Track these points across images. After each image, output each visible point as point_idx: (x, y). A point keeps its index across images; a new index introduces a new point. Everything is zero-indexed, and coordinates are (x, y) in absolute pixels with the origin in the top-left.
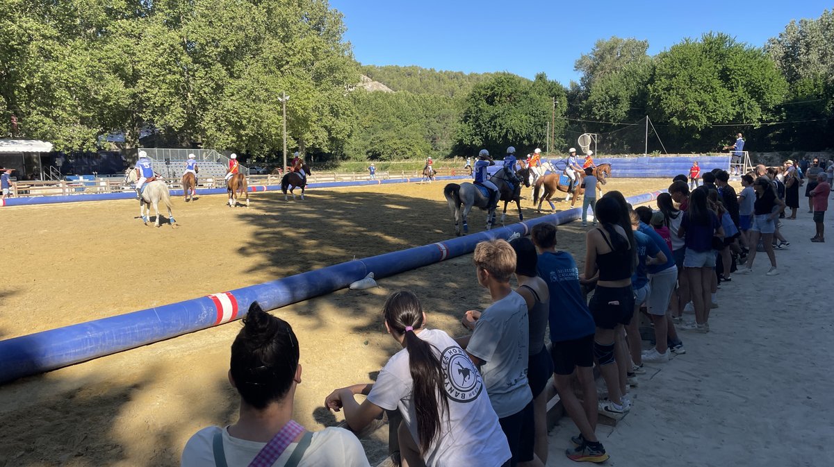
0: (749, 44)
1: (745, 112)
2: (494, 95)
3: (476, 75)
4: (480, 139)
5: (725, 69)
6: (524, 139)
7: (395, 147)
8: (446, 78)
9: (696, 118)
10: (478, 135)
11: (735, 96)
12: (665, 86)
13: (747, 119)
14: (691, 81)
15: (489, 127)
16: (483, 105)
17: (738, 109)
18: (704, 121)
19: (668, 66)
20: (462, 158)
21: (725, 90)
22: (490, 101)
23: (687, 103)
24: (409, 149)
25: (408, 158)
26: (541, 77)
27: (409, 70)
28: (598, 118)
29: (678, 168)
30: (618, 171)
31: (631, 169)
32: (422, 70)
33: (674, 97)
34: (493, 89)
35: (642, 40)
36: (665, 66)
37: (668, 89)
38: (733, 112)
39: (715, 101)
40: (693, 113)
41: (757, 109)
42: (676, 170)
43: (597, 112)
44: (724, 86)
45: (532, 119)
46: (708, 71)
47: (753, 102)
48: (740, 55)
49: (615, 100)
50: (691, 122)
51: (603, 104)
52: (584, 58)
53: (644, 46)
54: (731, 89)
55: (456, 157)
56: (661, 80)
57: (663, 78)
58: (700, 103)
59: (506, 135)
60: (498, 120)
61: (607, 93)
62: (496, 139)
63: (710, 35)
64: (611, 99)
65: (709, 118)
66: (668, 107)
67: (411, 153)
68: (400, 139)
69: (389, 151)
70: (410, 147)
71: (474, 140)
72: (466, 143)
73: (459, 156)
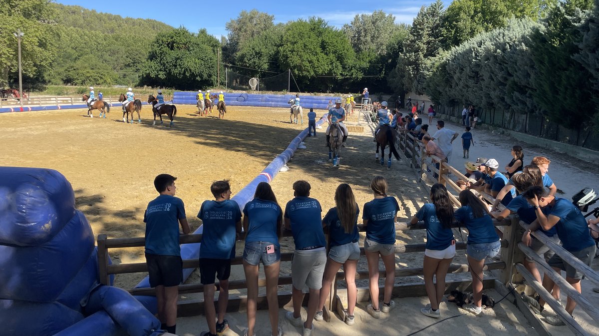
0: (335, 27)
1: (334, 69)
2: (173, 42)
3: (131, 19)
4: (165, 74)
5: (323, 42)
6: (197, 76)
7: (89, 75)
8: (106, 19)
9: (308, 71)
10: (162, 71)
11: (328, 58)
12: (290, 49)
13: (335, 73)
14: (305, 47)
15: (171, 66)
16: (166, 49)
17: (330, 67)
18: (312, 73)
19: (291, 36)
20: (150, 87)
21: (323, 54)
22: (171, 46)
23: (303, 61)
24: (101, 78)
25: (99, 84)
26: (203, 32)
27: (73, 9)
28: (248, 65)
29: (308, 102)
30: (273, 103)
31: (281, 102)
32: (84, 10)
33: (296, 57)
34: (172, 37)
35: (271, 15)
36: (290, 35)
37: (292, 51)
38: (327, 68)
39: (318, 61)
40: (306, 68)
41: (340, 67)
42: (307, 104)
43: (247, 61)
44: (322, 52)
45: (203, 62)
46: (314, 42)
47: (338, 64)
48: (331, 34)
49: (259, 54)
50: (305, 73)
51: (251, 56)
52: (232, 21)
53: (271, 18)
54: (326, 54)
55: (146, 86)
56: (287, 45)
57: (289, 44)
58: (310, 62)
59: (185, 72)
60: (178, 62)
61: (253, 49)
62: (177, 75)
63: (313, 18)
64: (257, 53)
65: (315, 72)
66: (292, 63)
67: (102, 81)
68: (92, 69)
69: (83, 78)
70: (101, 76)
71: (160, 75)
72: (152, 76)
73: (148, 86)
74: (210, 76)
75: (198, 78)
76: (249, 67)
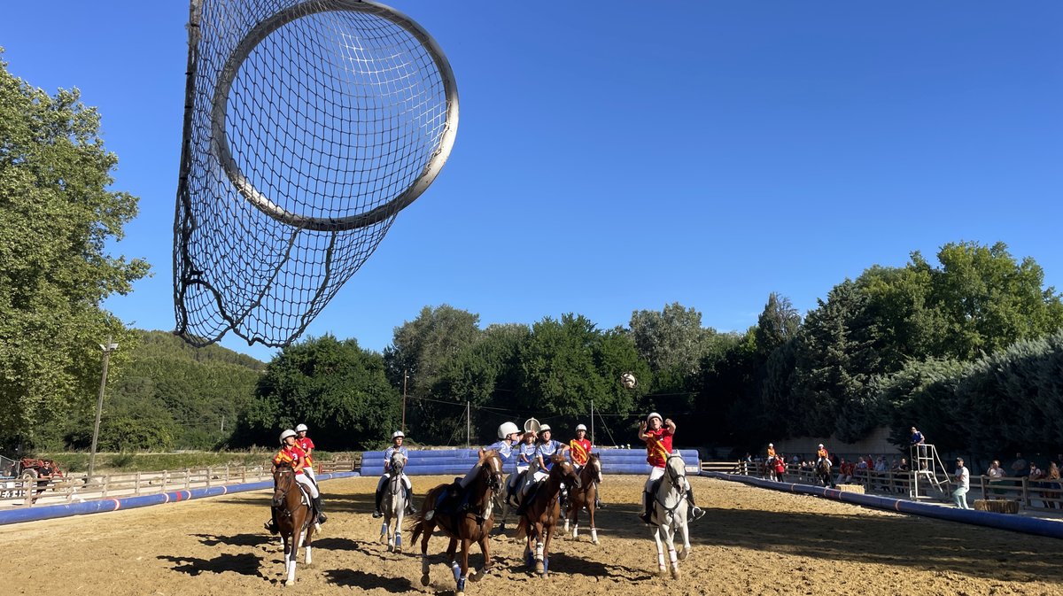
2: (313, 362)
4: (291, 421)
5: (598, 354)
6: (356, 423)
7: (128, 429)
9: (574, 405)
10: (287, 415)
11: (606, 383)
12: (542, 367)
15: (307, 405)
16: (297, 376)
18: (582, 410)
21: (598, 375)
22: (308, 369)
23: (566, 387)
24: (152, 434)
25: (147, 447)
28: (458, 399)
33: (553, 380)
34: (311, 354)
37: (547, 370)
39: (592, 386)
40: (571, 399)
43: (456, 392)
44: (597, 372)
45: (368, 397)
49: (479, 379)
50: (570, 410)
51: (464, 382)
54: (603, 375)
55: (254, 447)
58: (578, 389)
59: (335, 415)
60: (324, 396)
62: (317, 421)
64: (475, 377)
65: (587, 406)
66: (548, 391)
67: (155, 440)
68: (136, 418)
69: (116, 436)
70: (154, 430)
71: (281, 422)
72: (267, 426)
73: (259, 445)
74: (380, 420)
75: (358, 427)
76: (459, 402)
